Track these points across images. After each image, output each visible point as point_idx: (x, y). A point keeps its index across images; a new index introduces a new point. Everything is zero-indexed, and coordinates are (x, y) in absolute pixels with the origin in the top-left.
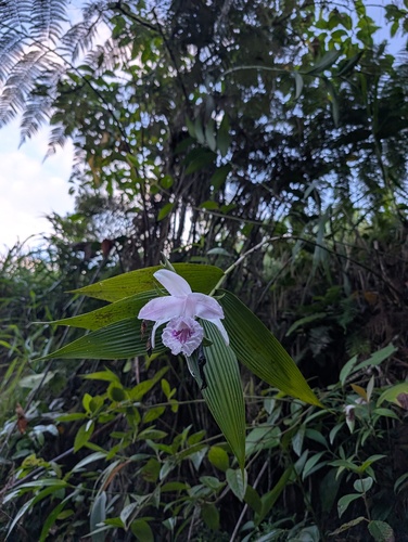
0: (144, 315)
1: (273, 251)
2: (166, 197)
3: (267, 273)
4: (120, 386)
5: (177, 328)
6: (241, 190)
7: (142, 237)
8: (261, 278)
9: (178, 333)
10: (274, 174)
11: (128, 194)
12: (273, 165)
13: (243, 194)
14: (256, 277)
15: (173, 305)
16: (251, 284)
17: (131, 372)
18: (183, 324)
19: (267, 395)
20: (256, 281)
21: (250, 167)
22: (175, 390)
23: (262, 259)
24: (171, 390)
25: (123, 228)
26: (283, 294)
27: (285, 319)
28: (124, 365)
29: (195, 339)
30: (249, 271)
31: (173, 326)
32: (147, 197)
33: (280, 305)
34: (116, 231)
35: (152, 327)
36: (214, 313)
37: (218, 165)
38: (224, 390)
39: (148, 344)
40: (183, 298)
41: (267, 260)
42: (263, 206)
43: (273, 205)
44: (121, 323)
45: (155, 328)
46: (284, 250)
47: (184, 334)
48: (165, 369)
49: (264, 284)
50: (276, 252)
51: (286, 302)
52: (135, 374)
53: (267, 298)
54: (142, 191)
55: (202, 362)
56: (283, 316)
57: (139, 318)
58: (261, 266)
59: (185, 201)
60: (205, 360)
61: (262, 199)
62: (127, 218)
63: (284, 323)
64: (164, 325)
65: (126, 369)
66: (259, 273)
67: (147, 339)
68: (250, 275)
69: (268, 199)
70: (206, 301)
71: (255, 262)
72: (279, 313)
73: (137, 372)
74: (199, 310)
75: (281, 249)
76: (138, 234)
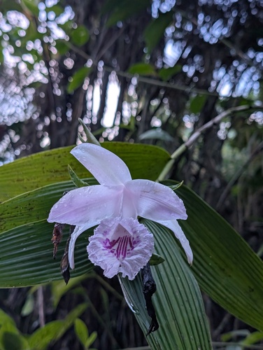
0: (57, 215)
1: (236, 139)
2: (79, 62)
3: (228, 170)
4: (15, 331)
5: (111, 236)
6: (188, 51)
7: (47, 121)
8: (219, 174)
9: (113, 243)
10: (237, 27)
11: (27, 63)
12: (234, 14)
13: (191, 55)
14: (212, 174)
15: (102, 201)
16: (205, 184)
17: (33, 315)
18: (120, 228)
19: (230, 340)
20: (211, 179)
21: (201, 17)
22: (94, 335)
23: (220, 148)
24: (90, 334)
25: (19, 111)
26: (252, 199)
27: (255, 234)
28: (23, 304)
29: (141, 252)
30: (201, 166)
31: (105, 233)
32: (53, 63)
33: (247, 214)
34: (11, 116)
35: (69, 236)
36: (170, 210)
37: (155, 15)
38: (180, 332)
39: (63, 263)
40: (117, 188)
41: (226, 151)
42: (220, 74)
43: (236, 71)
44: (19, 231)
45: (74, 236)
46: (251, 135)
47: (122, 244)
48: (81, 308)
49: (224, 184)
50: (241, 139)
51: (256, 210)
52: (38, 317)
53: (227, 203)
54: (46, 57)
55: (150, 290)
56: (253, 228)
57: (50, 220)
58: (219, 159)
59: (108, 66)
60: (154, 286)
61: (218, 64)
62: (25, 96)
63: (253, 239)
64: (90, 232)
65: (27, 310)
66: (217, 168)
67: (62, 254)
68: (203, 172)
69: (227, 63)
70: (156, 192)
71: (210, 153)
72: (246, 224)
73: (41, 313)
74: (145, 206)
75: (247, 134)
76: (42, 118)
